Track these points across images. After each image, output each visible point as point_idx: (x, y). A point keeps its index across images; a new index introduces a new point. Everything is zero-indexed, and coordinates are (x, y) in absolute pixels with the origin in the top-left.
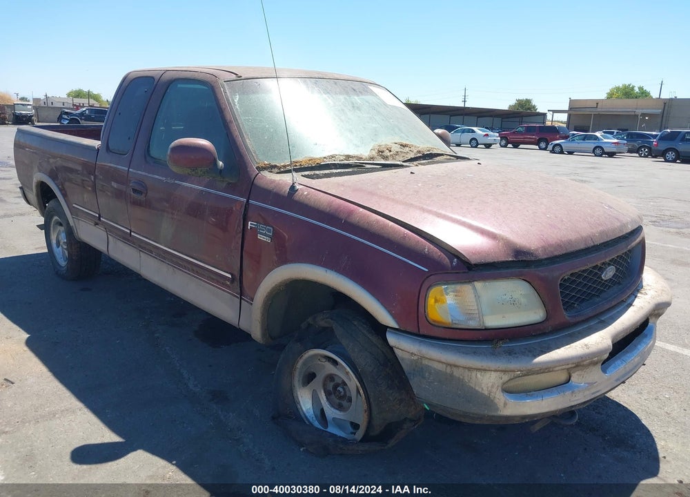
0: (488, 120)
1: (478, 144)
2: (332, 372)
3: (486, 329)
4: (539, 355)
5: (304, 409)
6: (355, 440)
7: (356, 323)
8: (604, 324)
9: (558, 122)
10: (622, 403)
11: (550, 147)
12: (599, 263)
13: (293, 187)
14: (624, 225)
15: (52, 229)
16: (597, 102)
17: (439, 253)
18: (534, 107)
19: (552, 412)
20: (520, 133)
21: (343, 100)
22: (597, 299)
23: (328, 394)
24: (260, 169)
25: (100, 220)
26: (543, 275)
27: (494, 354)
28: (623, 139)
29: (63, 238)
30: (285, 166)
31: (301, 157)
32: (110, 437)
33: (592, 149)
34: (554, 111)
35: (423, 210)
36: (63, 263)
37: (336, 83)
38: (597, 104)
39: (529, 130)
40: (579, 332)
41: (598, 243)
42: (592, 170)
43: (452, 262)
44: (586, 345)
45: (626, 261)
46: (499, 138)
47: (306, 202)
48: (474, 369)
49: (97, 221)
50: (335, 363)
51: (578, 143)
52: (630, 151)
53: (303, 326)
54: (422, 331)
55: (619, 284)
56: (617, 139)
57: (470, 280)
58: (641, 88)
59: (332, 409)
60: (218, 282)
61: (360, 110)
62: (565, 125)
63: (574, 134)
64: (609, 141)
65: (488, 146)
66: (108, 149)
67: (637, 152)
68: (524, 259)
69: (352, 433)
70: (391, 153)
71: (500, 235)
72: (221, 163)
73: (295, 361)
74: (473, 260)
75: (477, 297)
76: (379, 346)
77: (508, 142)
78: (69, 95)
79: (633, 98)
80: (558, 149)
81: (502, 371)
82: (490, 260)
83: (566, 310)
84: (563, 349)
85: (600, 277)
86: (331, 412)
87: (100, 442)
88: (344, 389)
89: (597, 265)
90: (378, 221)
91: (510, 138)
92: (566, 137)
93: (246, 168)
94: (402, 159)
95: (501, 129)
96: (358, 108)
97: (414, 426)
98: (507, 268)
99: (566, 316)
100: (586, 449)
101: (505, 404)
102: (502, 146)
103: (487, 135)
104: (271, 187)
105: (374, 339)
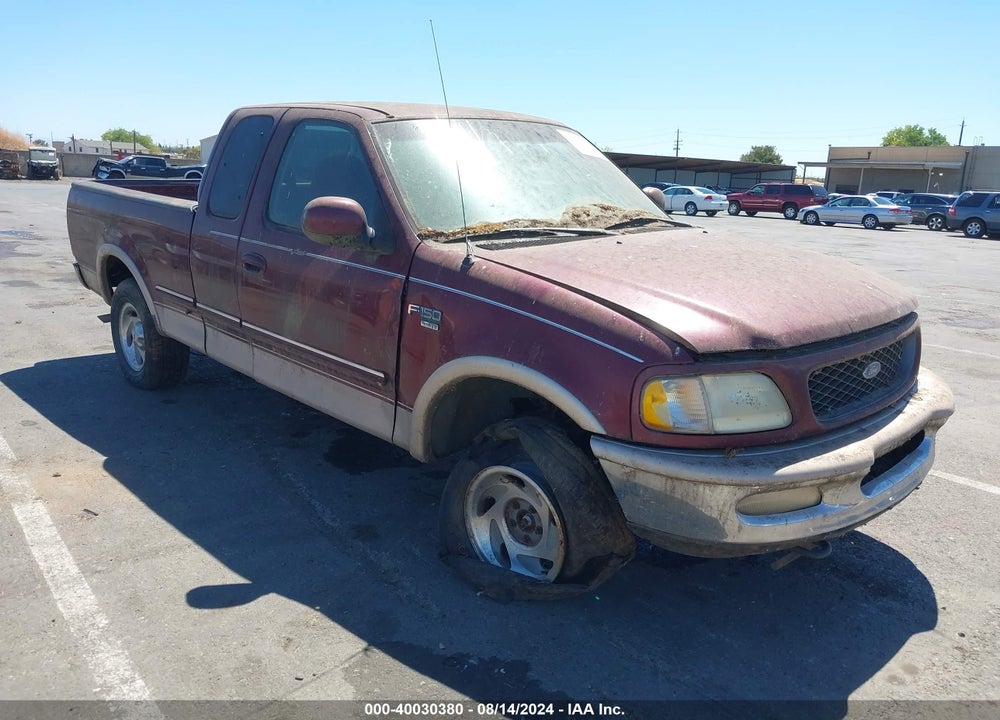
0: (712, 177)
1: (696, 211)
2: (517, 496)
3: (716, 435)
4: (782, 467)
5: (479, 545)
6: (548, 580)
7: (549, 432)
8: (865, 434)
9: (813, 179)
10: (891, 546)
11: (801, 216)
12: (858, 356)
13: (467, 260)
14: (892, 310)
15: (121, 320)
16: (870, 151)
17: (658, 340)
18: (778, 157)
19: (799, 540)
20: (757, 195)
21: (525, 148)
22: (857, 403)
23: (511, 524)
24: (423, 237)
25: (195, 305)
26: (787, 367)
27: (726, 465)
28: (905, 204)
29: (139, 333)
30: (454, 234)
31: (475, 223)
32: (232, 578)
33: (861, 219)
34: (807, 164)
35: (637, 288)
36: (137, 367)
37: (515, 126)
38: (869, 153)
39: (771, 191)
40: (833, 442)
41: (857, 330)
42: (860, 249)
43: (673, 352)
44: (841, 456)
45: (895, 356)
46: (727, 202)
47: (485, 278)
48: (702, 482)
49: (191, 308)
50: (520, 483)
51: (842, 210)
52: (916, 222)
53: (477, 439)
54: (637, 438)
55: (886, 385)
56: (898, 204)
57: (697, 374)
58: (932, 132)
59: (517, 544)
60: (365, 384)
61: (547, 161)
62: (822, 185)
63: (835, 197)
64: (885, 207)
65: (711, 213)
66: (209, 211)
67: (926, 223)
68: (764, 347)
69: (543, 572)
70: (590, 218)
71: (734, 319)
72: (371, 229)
73: (469, 483)
74: (700, 348)
75: (705, 394)
76: (579, 460)
77: (740, 209)
78: (105, 137)
79: (921, 145)
80: (811, 218)
81: (736, 485)
82: (721, 348)
83: (816, 414)
84: (812, 460)
85: (860, 375)
86: (514, 548)
87: (221, 584)
88: (532, 518)
89: (856, 360)
90: (579, 302)
91: (742, 201)
92: (823, 202)
93: (405, 235)
94: (604, 225)
95: (729, 189)
96: (545, 159)
97: (623, 562)
98: (744, 359)
99: (817, 422)
100: (842, 598)
101: (740, 528)
102: (731, 214)
103: (710, 198)
104: (438, 260)
105: (573, 451)
